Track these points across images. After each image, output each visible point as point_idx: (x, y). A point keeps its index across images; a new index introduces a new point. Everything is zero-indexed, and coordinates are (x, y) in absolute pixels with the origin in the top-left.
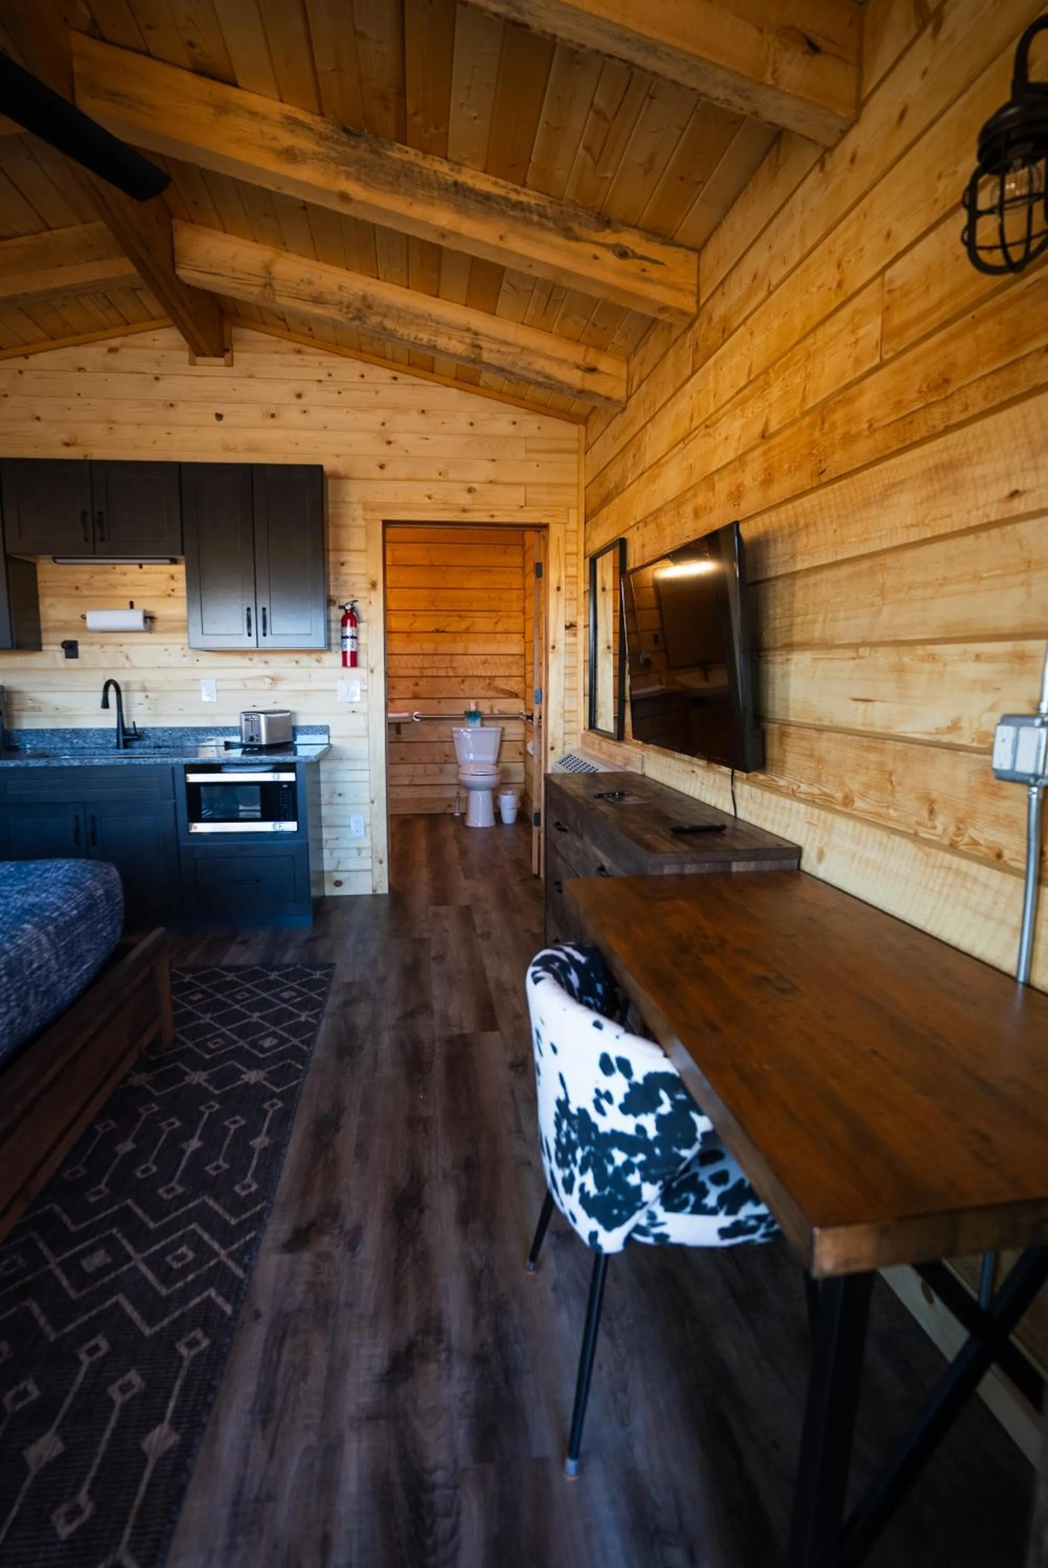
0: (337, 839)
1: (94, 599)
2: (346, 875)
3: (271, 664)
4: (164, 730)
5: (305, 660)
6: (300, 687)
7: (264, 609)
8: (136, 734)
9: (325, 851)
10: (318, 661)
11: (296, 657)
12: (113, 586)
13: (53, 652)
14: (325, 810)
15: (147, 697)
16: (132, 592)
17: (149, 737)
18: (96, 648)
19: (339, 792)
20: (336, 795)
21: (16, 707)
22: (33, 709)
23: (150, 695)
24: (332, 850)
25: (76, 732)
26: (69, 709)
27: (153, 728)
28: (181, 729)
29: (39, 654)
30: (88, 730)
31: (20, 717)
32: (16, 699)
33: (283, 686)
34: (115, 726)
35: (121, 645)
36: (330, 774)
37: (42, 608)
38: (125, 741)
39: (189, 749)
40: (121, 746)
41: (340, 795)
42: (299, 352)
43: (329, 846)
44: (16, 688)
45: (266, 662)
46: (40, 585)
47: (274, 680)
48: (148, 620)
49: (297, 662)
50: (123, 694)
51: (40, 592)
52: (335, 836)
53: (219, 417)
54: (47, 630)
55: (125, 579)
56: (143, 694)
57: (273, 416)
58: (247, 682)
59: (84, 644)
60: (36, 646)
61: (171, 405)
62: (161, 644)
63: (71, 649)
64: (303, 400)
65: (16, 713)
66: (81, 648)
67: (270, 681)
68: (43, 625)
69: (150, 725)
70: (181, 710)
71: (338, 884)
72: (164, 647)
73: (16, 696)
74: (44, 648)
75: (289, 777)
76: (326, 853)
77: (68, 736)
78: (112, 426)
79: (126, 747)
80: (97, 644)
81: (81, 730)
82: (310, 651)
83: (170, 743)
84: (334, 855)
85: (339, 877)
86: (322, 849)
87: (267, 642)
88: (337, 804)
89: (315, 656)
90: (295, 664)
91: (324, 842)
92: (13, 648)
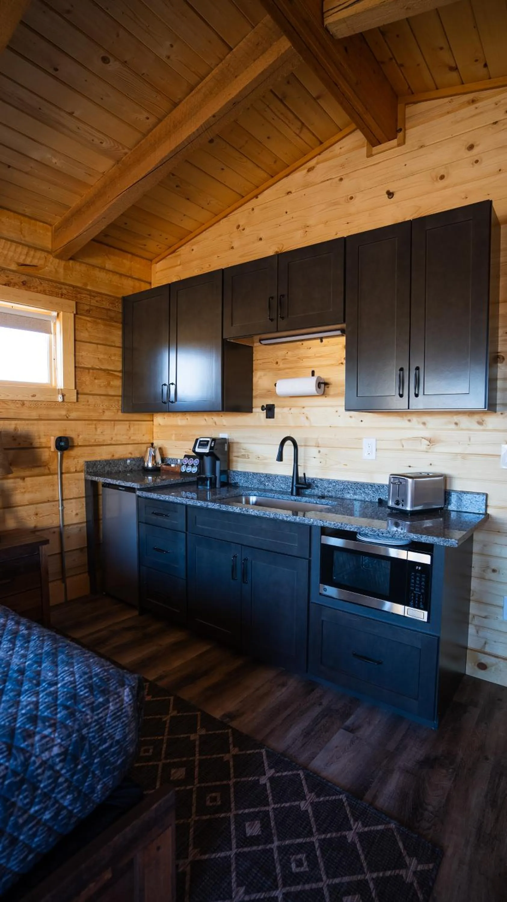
0: (485, 617)
1: (287, 371)
2: (493, 660)
3: (429, 425)
4: (329, 482)
5: (464, 421)
6: (459, 450)
7: (417, 368)
8: (305, 483)
9: (470, 626)
10: (480, 423)
11: (456, 418)
12: (300, 359)
13: (259, 414)
14: (474, 584)
15: (319, 452)
16: (313, 363)
17: (317, 487)
18: (286, 410)
19: (493, 567)
20: (489, 571)
21: (235, 454)
22: (244, 456)
23: (322, 450)
24: (478, 628)
25: (268, 477)
26: (265, 459)
27: (321, 480)
28: (343, 482)
29: (252, 414)
30: (276, 476)
31: (237, 462)
32: (235, 448)
33: (438, 448)
34: (291, 474)
35: (304, 408)
36: (485, 546)
37: (255, 380)
38: (298, 489)
39: (348, 502)
40: (294, 493)
41: (494, 571)
42: (473, 101)
43: (476, 621)
44: (236, 440)
45: (424, 424)
46: (254, 362)
47: (431, 441)
48: (323, 386)
49: (456, 424)
50: (300, 449)
51: (254, 367)
52: (484, 614)
53: (390, 194)
54: (256, 397)
55: (311, 352)
56: (316, 450)
57: (442, 177)
58: (404, 443)
59: (279, 407)
60: (248, 409)
61: (351, 198)
62: (332, 406)
63: (270, 411)
64: (475, 151)
65: (235, 459)
66: (276, 410)
67: (428, 443)
68: (255, 393)
69: (320, 476)
70: (346, 465)
71: (483, 666)
72: (335, 409)
73: (235, 445)
74: (254, 410)
75: (425, 559)
76: (472, 630)
77: (263, 479)
78: (307, 229)
79: (298, 494)
80: (288, 407)
81: (271, 475)
82: (471, 413)
83: (333, 494)
84: (481, 634)
85: (485, 659)
86: (468, 623)
87: (418, 403)
88: (490, 580)
89: (477, 418)
90: (453, 426)
91: (471, 616)
92: (223, 410)
